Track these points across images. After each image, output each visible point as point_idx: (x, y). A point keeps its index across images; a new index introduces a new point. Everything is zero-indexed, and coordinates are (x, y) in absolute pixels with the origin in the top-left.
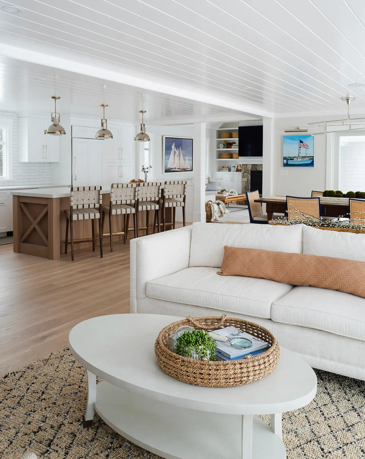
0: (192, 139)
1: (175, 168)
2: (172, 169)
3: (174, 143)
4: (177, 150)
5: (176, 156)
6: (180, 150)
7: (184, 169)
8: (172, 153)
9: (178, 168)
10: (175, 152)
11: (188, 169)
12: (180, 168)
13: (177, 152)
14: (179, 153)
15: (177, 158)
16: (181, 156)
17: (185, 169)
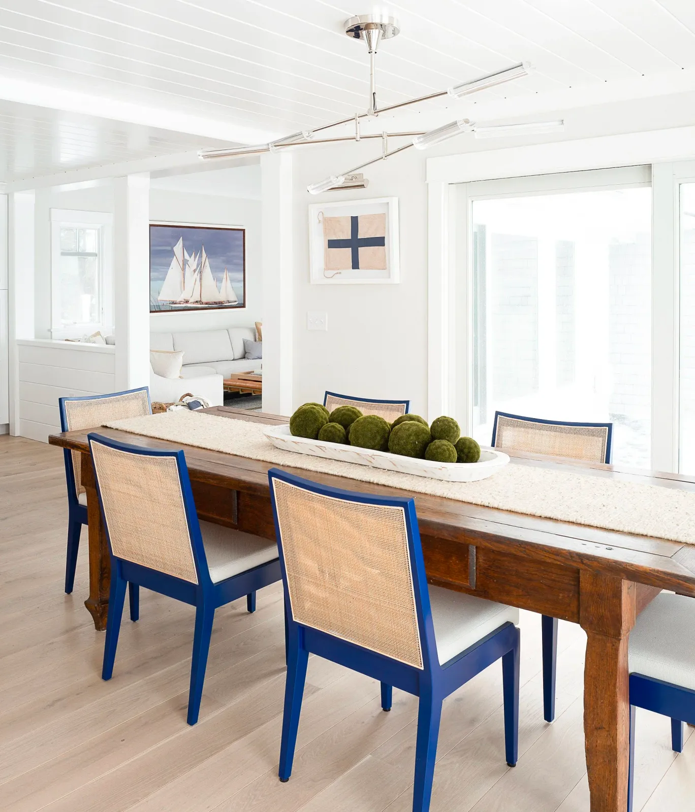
0: (244, 230)
1: (187, 302)
2: (174, 303)
3: (181, 238)
4: (190, 257)
5: (188, 271)
6: (201, 256)
7: (215, 303)
8: (175, 265)
9: (197, 302)
10: (185, 262)
11: (229, 302)
12: (204, 300)
13: (193, 262)
14: (200, 264)
15: (191, 278)
16: (207, 271)
17: (221, 303)
